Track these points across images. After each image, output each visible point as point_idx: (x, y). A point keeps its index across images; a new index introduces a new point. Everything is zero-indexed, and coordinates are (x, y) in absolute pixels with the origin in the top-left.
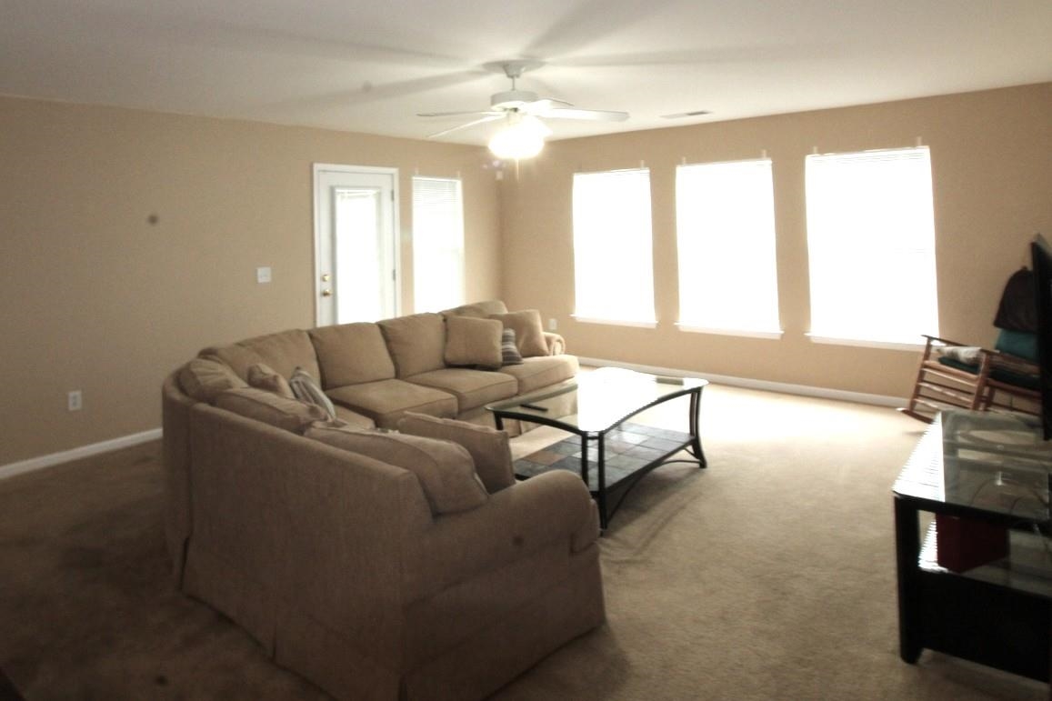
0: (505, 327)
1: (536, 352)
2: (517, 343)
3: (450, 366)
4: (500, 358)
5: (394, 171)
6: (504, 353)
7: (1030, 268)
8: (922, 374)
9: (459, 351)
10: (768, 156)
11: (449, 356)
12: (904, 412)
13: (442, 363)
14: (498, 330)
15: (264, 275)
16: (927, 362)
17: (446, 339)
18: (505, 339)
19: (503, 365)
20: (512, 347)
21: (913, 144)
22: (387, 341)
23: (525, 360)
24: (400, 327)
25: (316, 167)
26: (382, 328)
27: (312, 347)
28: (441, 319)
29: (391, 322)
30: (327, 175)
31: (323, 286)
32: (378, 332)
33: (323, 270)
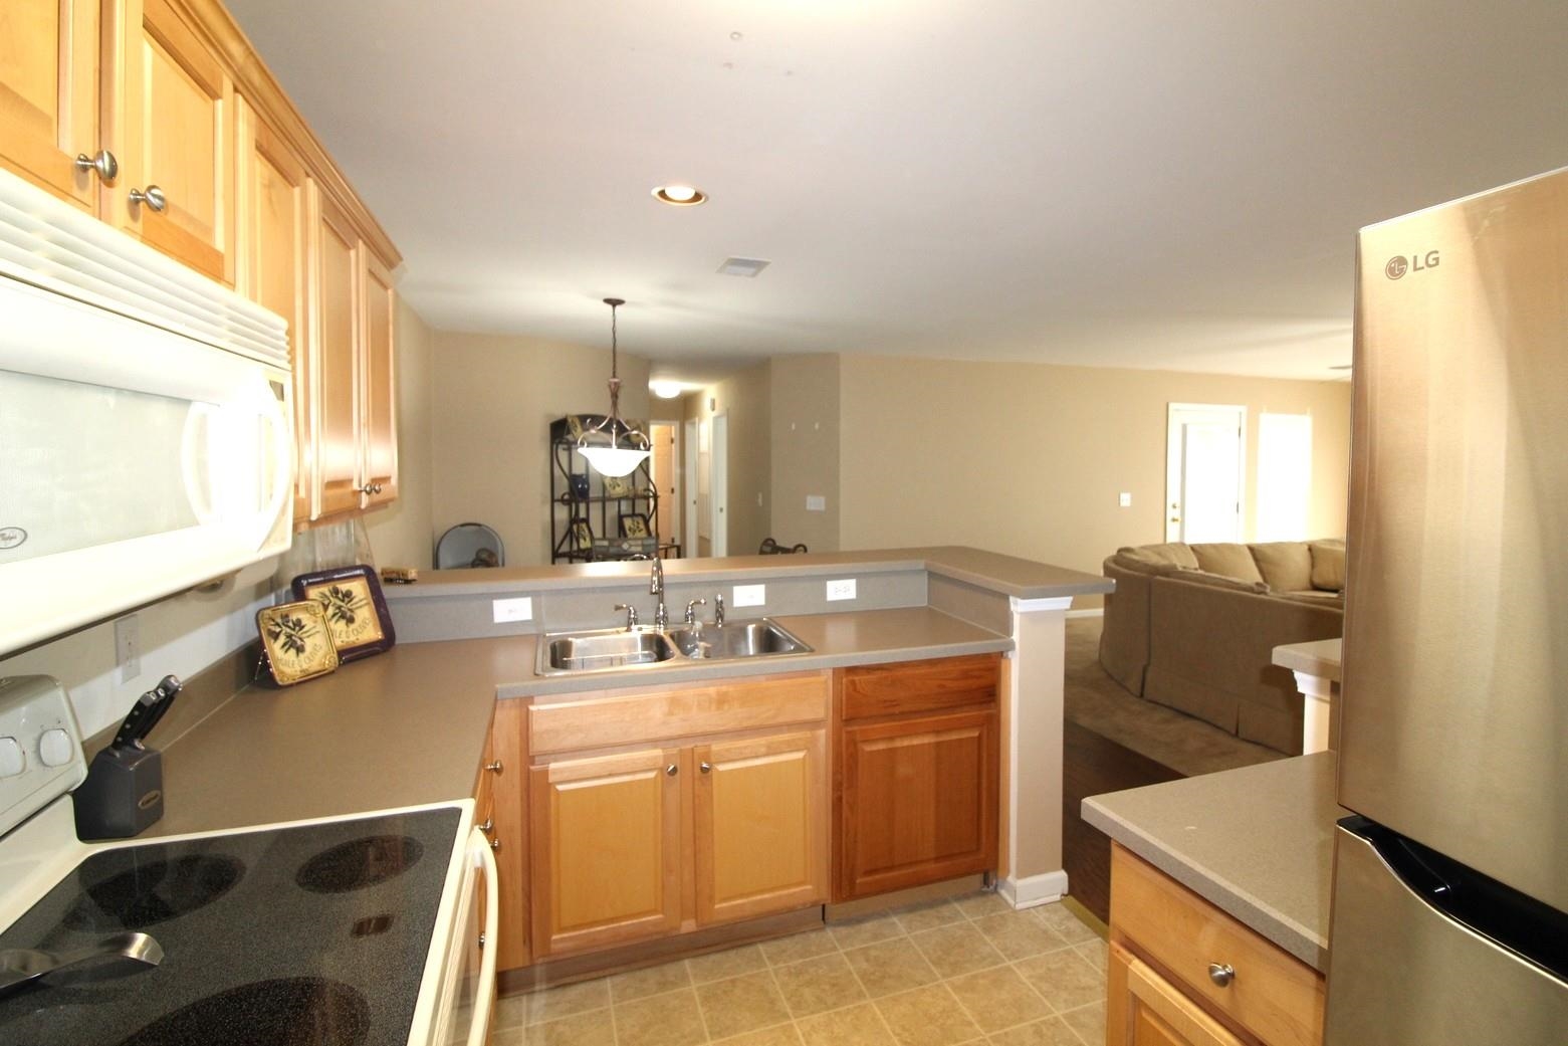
3: (1317, 588)
5: (1243, 409)
9: (1328, 577)
11: (1317, 580)
13: (1309, 586)
15: (1126, 500)
17: (1313, 566)
22: (1256, 560)
24: (1269, 552)
25: (1172, 406)
26: (1251, 549)
27: (1195, 559)
28: (1306, 547)
29: (1260, 545)
30: (1181, 413)
31: (1172, 513)
32: (1247, 552)
33: (1174, 497)
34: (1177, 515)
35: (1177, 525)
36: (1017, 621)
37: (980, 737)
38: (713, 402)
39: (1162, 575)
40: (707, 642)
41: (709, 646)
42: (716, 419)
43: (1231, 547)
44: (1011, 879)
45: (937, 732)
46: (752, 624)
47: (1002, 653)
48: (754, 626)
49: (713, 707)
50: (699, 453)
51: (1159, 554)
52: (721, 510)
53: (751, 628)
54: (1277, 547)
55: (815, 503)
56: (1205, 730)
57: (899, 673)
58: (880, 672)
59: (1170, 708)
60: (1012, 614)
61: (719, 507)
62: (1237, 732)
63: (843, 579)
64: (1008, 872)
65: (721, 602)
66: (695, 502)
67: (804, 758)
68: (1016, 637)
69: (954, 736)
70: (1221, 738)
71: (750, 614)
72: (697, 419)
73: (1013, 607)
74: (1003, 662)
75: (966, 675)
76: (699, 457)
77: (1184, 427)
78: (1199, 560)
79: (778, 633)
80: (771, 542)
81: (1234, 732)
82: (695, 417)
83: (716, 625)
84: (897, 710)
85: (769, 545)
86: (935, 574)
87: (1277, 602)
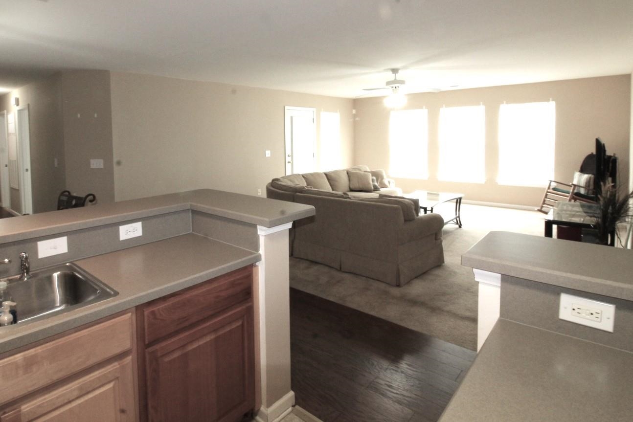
0: (372, 176)
1: (384, 186)
2: (377, 182)
3: (352, 190)
4: (373, 188)
5: (314, 109)
6: (374, 186)
7: (595, 153)
8: (546, 195)
9: (356, 185)
10: (483, 104)
11: (352, 187)
12: (539, 210)
13: (349, 189)
14: (370, 177)
15: (268, 153)
16: (549, 190)
17: (349, 180)
18: (373, 181)
19: (374, 190)
20: (376, 184)
21: (548, 100)
22: (329, 180)
23: (381, 189)
24: (332, 175)
25: (286, 108)
26: (326, 174)
27: (304, 181)
28: (346, 172)
29: (329, 173)
30: (290, 111)
31: (288, 159)
32: (325, 176)
33: (288, 152)
34: (290, 160)
35: (290, 164)
36: (262, 241)
37: (242, 325)
38: (17, 101)
39: (299, 193)
40: (13, 301)
41: (14, 304)
42: (20, 111)
43: (318, 174)
44: (263, 409)
45: (215, 331)
46: (56, 271)
47: (252, 264)
48: (59, 273)
49: (21, 372)
50: (8, 134)
51: (291, 181)
52: (27, 170)
53: (55, 275)
54: (336, 172)
55: (97, 164)
56: (326, 269)
57: (187, 296)
58: (172, 298)
59: (307, 260)
60: (259, 236)
61: (25, 168)
62: (341, 268)
63: (131, 223)
64: (261, 403)
65: (26, 258)
66: (6, 166)
67: (114, 387)
68: (262, 251)
69: (228, 329)
70: (334, 273)
71: (54, 262)
72: (5, 111)
73: (259, 232)
74: (254, 269)
75: (233, 284)
76: (8, 136)
77: (292, 118)
78: (306, 182)
79: (80, 276)
80: (67, 193)
81: (339, 269)
82: (3, 110)
83: (21, 278)
84: (187, 324)
85: (66, 196)
86: (196, 211)
87: (355, 202)
